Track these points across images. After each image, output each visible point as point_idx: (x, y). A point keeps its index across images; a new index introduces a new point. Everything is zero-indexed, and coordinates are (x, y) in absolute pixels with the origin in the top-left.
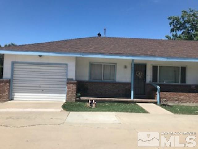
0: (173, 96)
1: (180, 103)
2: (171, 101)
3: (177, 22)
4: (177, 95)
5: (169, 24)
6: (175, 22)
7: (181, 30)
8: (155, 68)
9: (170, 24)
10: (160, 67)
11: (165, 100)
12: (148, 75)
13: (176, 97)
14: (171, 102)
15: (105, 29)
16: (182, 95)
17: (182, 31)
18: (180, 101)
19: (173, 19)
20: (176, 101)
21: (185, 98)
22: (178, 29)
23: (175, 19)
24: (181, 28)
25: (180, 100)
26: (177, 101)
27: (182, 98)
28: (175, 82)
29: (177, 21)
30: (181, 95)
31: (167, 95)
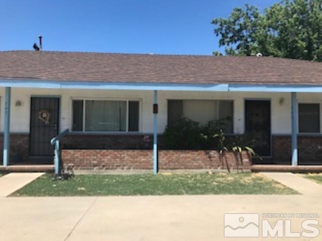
0: (88, 158)
1: (103, 170)
2: (85, 167)
3: (228, 28)
4: (96, 156)
5: (214, 32)
6: (224, 28)
7: (236, 42)
8: (77, 105)
9: (216, 31)
10: (86, 101)
11: (73, 165)
12: (64, 119)
13: (94, 160)
14: (84, 169)
15: (40, 38)
16: (107, 156)
17: (238, 43)
18: (104, 166)
19: (219, 23)
20: (95, 166)
21: (113, 160)
22: (232, 40)
23: (223, 22)
24: (236, 38)
25: (103, 164)
26: (97, 167)
27: (106, 160)
28: (120, 131)
29: (228, 26)
30: (103, 155)
31: (76, 155)
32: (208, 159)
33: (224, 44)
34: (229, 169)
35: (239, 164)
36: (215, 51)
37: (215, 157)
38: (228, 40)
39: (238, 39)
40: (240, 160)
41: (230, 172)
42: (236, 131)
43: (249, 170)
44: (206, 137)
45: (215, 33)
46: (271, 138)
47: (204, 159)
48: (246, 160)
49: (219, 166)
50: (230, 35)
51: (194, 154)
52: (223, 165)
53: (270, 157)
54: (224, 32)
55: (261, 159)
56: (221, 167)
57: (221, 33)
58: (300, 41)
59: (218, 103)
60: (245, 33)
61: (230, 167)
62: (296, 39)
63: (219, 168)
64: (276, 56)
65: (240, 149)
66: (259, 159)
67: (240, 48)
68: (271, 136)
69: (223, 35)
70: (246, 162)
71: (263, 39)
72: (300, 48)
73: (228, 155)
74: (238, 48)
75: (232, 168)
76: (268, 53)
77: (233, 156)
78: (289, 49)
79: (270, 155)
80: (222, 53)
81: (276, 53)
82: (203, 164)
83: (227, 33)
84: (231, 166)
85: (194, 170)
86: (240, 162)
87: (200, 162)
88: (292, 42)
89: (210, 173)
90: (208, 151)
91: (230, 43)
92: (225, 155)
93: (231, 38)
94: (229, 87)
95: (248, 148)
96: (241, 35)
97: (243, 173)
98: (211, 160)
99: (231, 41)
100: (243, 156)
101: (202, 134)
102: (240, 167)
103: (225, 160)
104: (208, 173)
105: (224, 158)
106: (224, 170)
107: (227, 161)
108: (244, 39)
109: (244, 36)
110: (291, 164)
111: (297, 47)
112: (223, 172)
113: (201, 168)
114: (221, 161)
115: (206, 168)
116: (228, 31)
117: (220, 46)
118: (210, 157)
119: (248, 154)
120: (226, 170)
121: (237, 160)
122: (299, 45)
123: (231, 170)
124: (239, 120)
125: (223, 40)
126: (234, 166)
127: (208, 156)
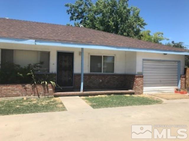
32: (24, 90)
33: (73, 19)
34: (39, 96)
35: (46, 92)
36: (68, 24)
37: (29, 88)
38: (75, 17)
39: (81, 18)
40: (46, 89)
41: (39, 98)
42: (51, 71)
43: (53, 96)
44: (21, 75)
45: (67, 12)
46: (74, 75)
47: (21, 90)
48: (51, 90)
49: (32, 94)
50: (76, 14)
51: (14, 87)
52: (35, 93)
53: (72, 87)
54: (72, 12)
55: (61, 89)
56: (33, 94)
57: (71, 12)
58: (111, 22)
59: (39, 52)
60: (85, 14)
61: (39, 94)
62: (110, 20)
63: (32, 95)
64: (99, 29)
65: (46, 83)
66: (60, 88)
67: (82, 23)
68: (74, 74)
69: (72, 14)
70: (51, 91)
71: (92, 19)
72: (111, 26)
73: (38, 87)
74: (81, 23)
75: (41, 95)
76: (95, 27)
77: (42, 87)
78: (105, 26)
79: (72, 86)
80: (72, 25)
81: (99, 27)
82: (20, 93)
83: (74, 13)
84: (41, 94)
85: (13, 98)
86: (47, 91)
87: (18, 92)
88: (107, 22)
89: (25, 99)
90: (24, 85)
91: (77, 20)
92: (36, 86)
93: (77, 16)
94: (36, 41)
95: (52, 82)
96: (83, 15)
97: (48, 98)
98: (26, 90)
99: (77, 18)
100: (49, 88)
101: (18, 73)
102: (47, 94)
103: (36, 90)
104: (23, 99)
105: (35, 89)
106: (35, 97)
107: (37, 91)
108: (84, 17)
109: (84, 16)
110: (80, 91)
111: (109, 25)
112: (35, 98)
113: (19, 96)
114: (33, 91)
115: (22, 96)
116: (75, 12)
117: (71, 21)
118: (25, 89)
119: (52, 86)
120: (37, 96)
121: (45, 89)
122: (110, 24)
123: (40, 96)
124: (54, 64)
125: (72, 17)
126: (43, 94)
127: (24, 87)
